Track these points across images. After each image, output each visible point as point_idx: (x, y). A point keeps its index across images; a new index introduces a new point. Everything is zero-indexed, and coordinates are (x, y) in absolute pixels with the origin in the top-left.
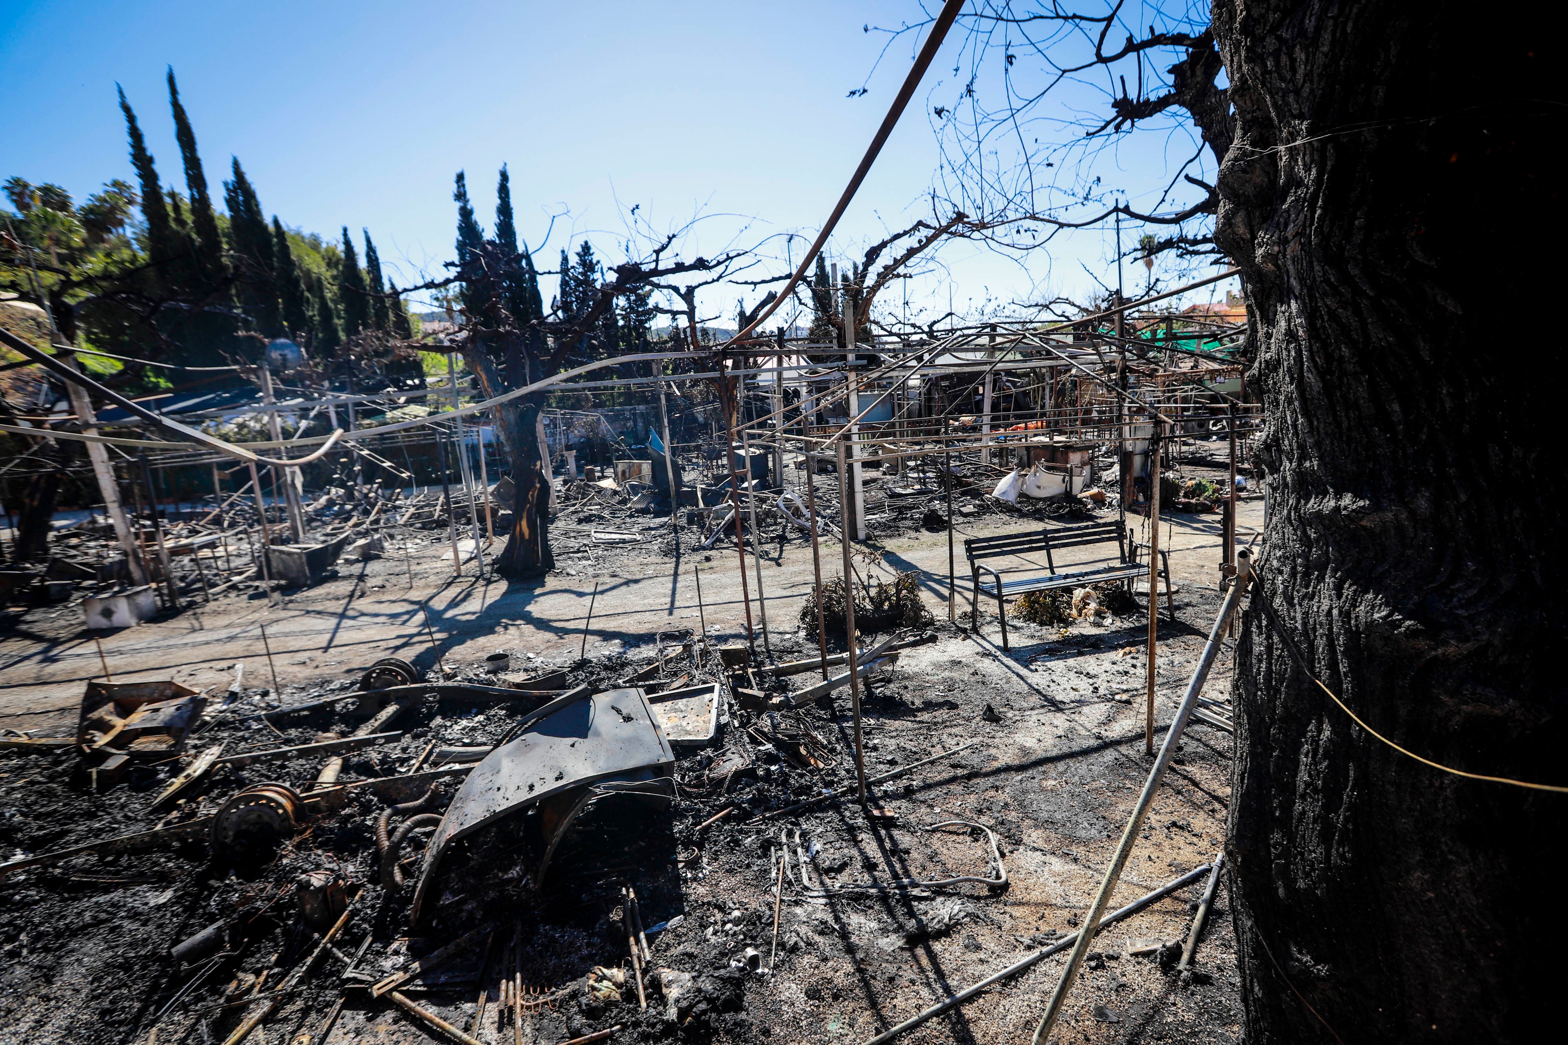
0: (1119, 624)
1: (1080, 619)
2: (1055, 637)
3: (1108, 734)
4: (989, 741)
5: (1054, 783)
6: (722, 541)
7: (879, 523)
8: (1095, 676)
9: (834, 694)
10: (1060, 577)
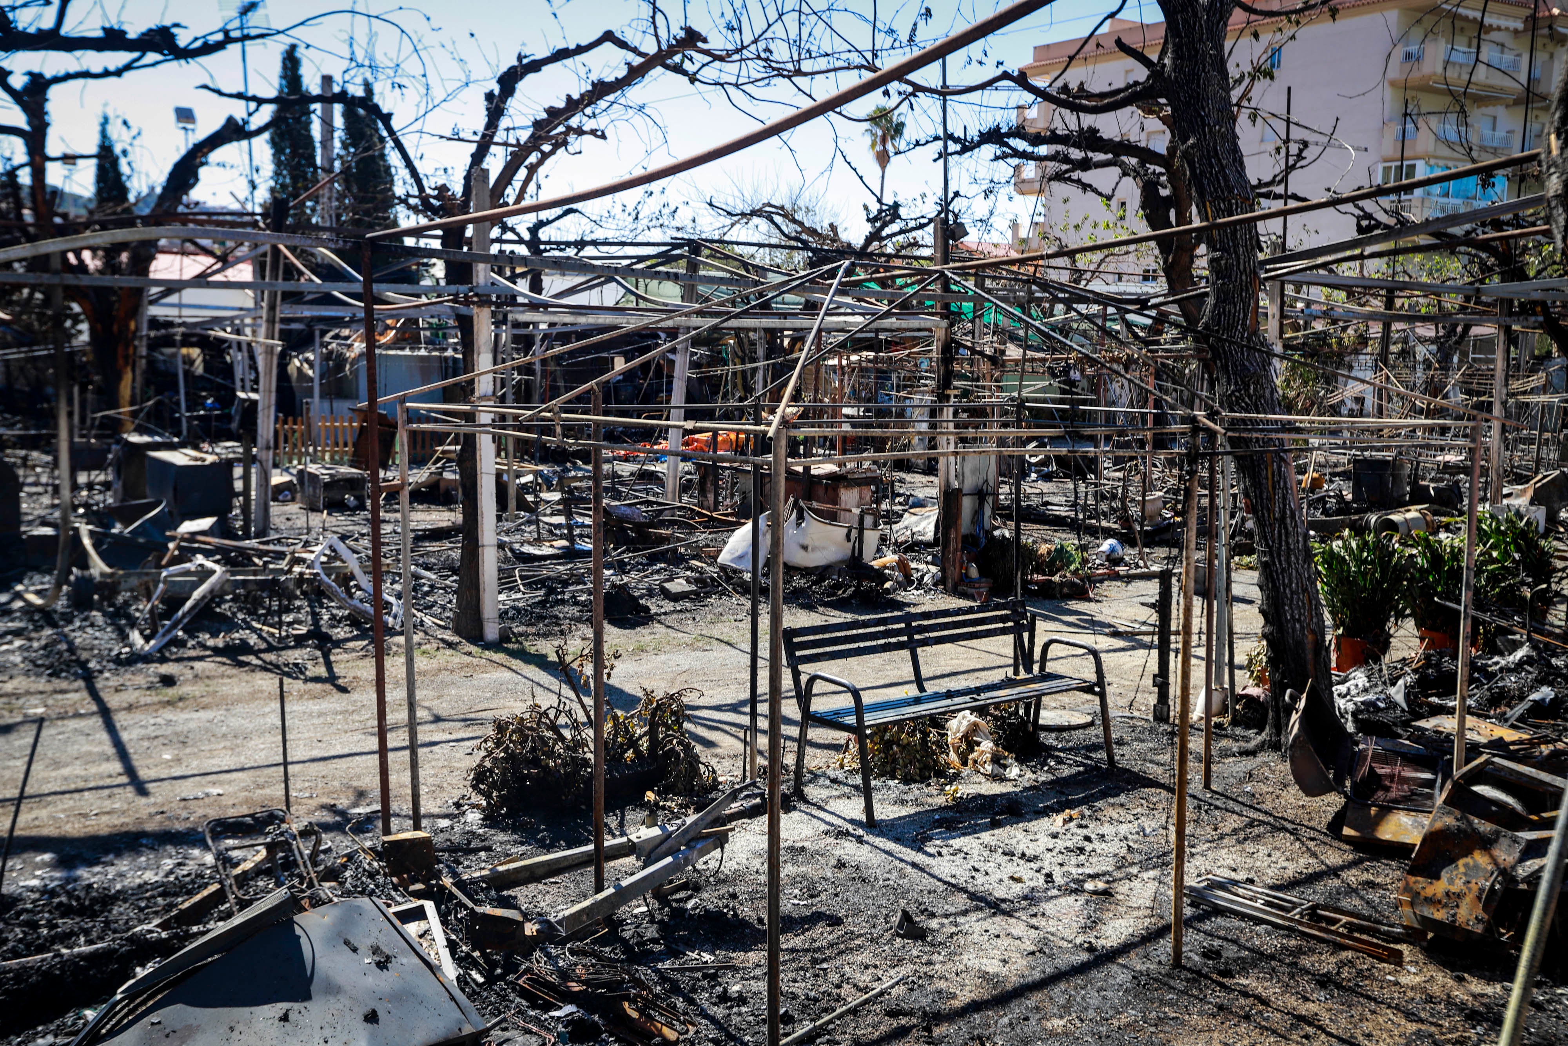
0: (1029, 775)
1: (966, 771)
2: (941, 801)
3: (1101, 942)
4: (925, 969)
5: (1062, 1023)
7: (518, 610)
8: (1036, 858)
9: (622, 911)
10: (937, 697)
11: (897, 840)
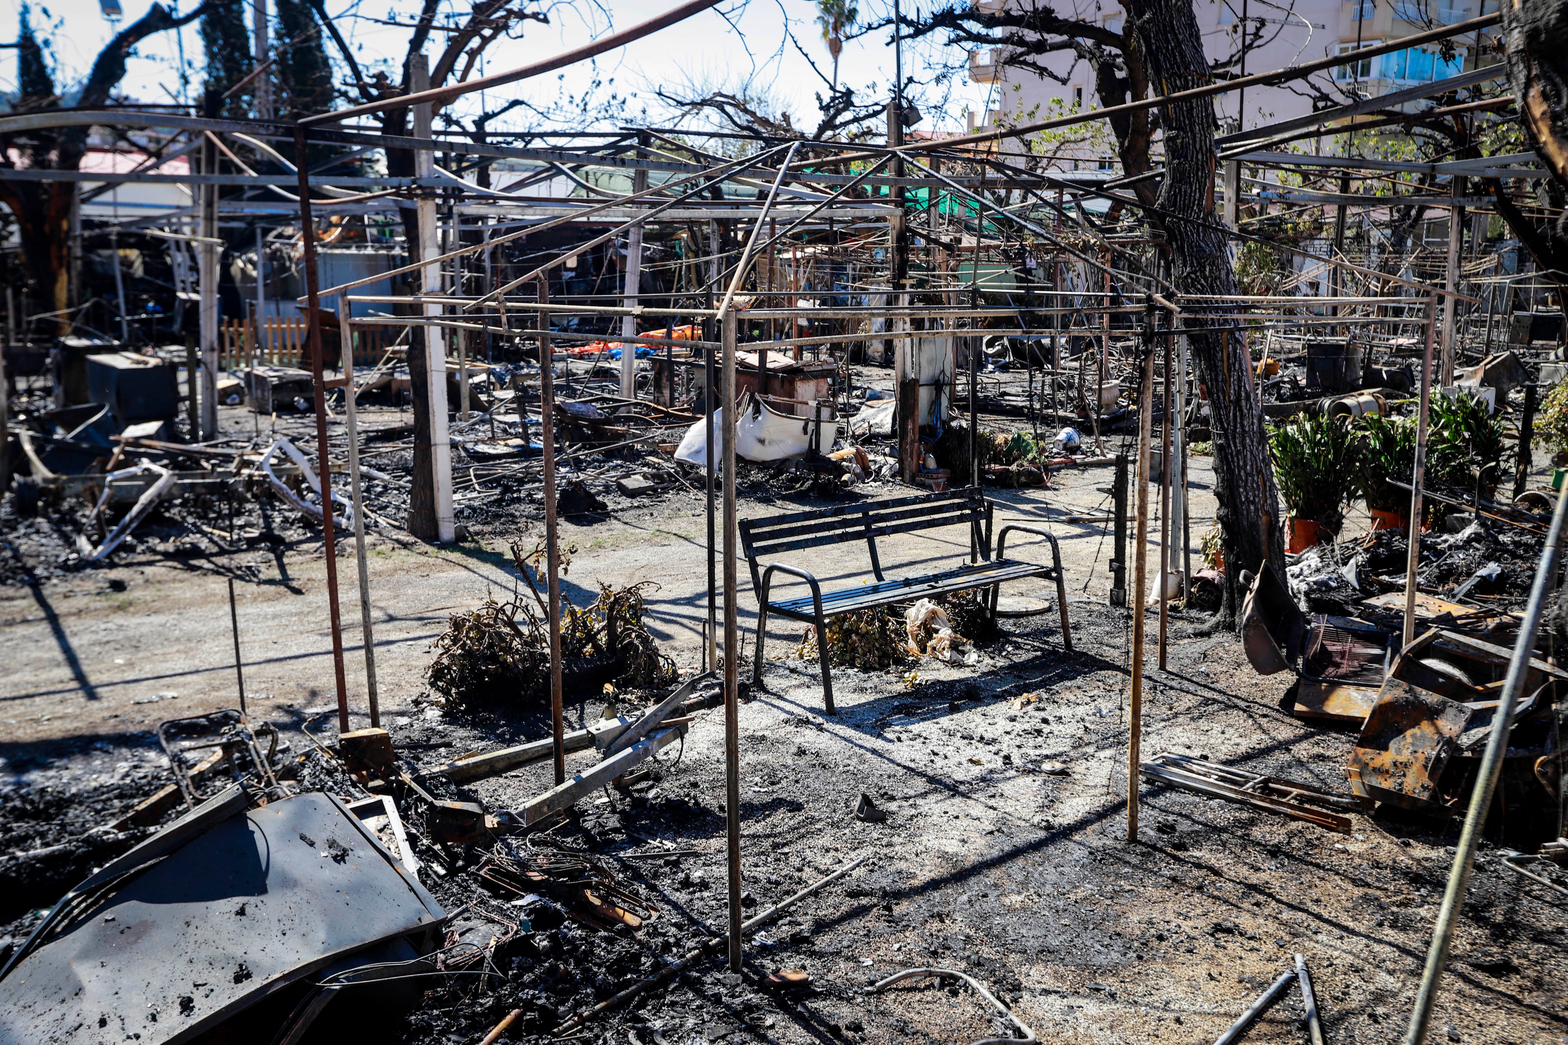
0: (987, 661)
1: (924, 659)
2: (900, 687)
3: (1058, 820)
4: (885, 851)
5: (1020, 898)
6: (131, 549)
7: (474, 509)
8: (994, 741)
9: (582, 806)
10: (895, 585)
11: (857, 727)
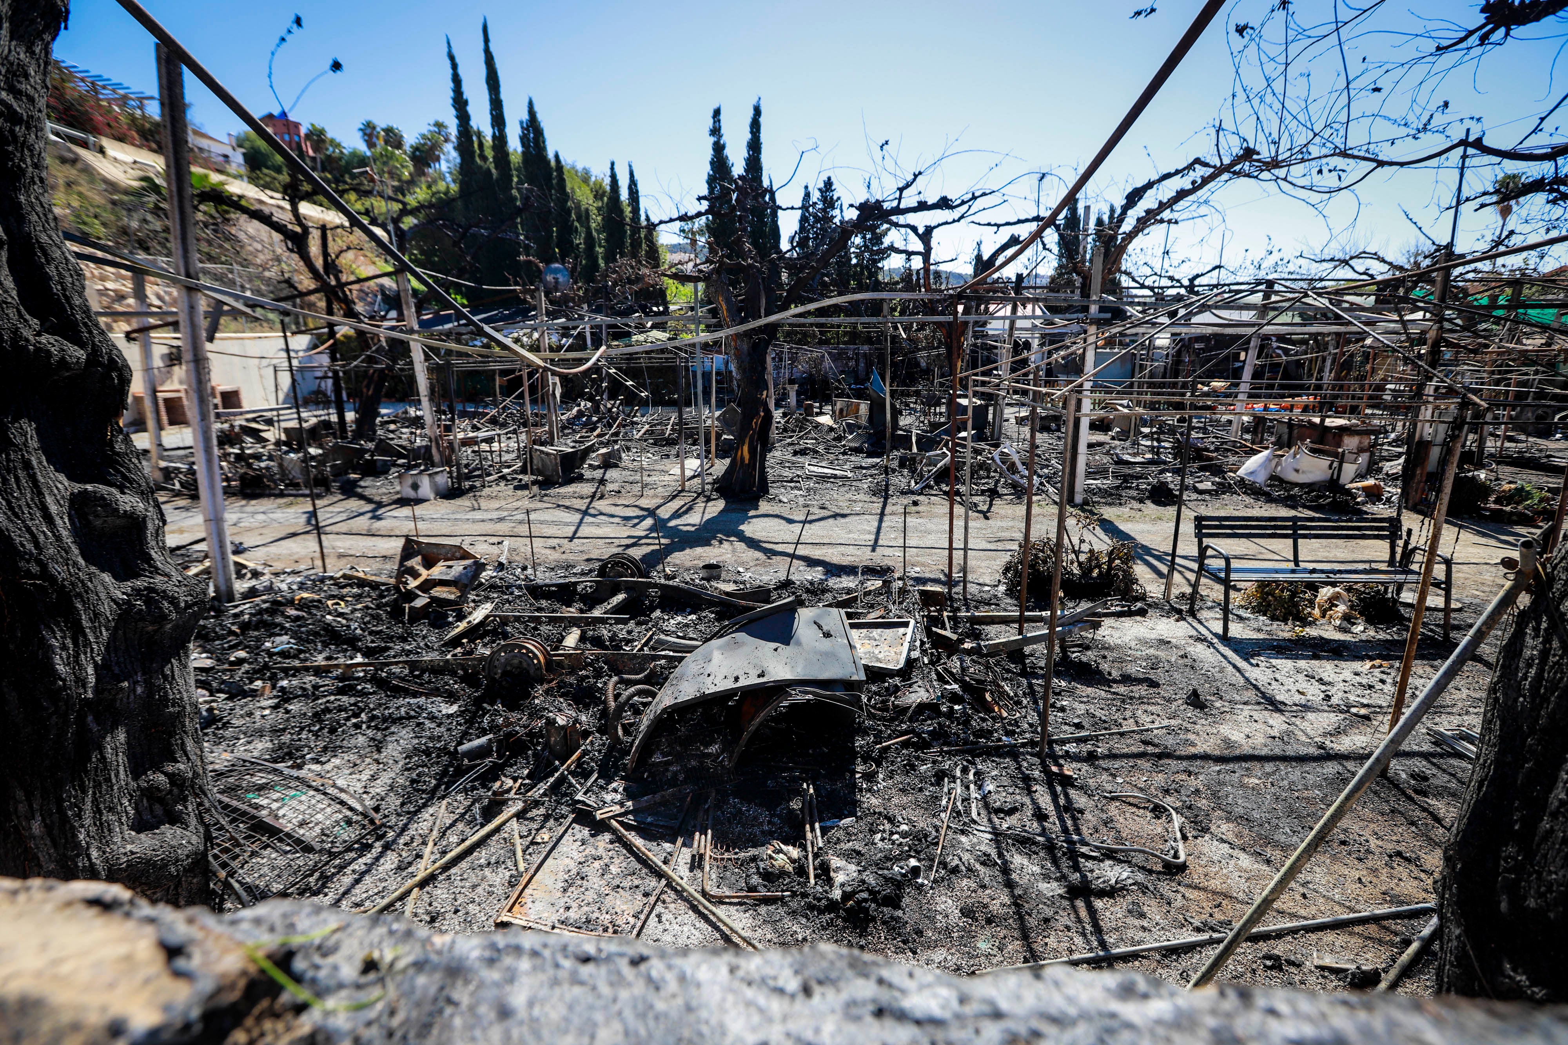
0: (1372, 633)
1: (1320, 621)
2: (1287, 635)
3: (1334, 746)
4: (1189, 726)
5: (1257, 781)
6: (931, 488)
7: (1100, 489)
8: (1329, 684)
9: (1027, 650)
10: (1305, 571)
11: (1235, 651)
